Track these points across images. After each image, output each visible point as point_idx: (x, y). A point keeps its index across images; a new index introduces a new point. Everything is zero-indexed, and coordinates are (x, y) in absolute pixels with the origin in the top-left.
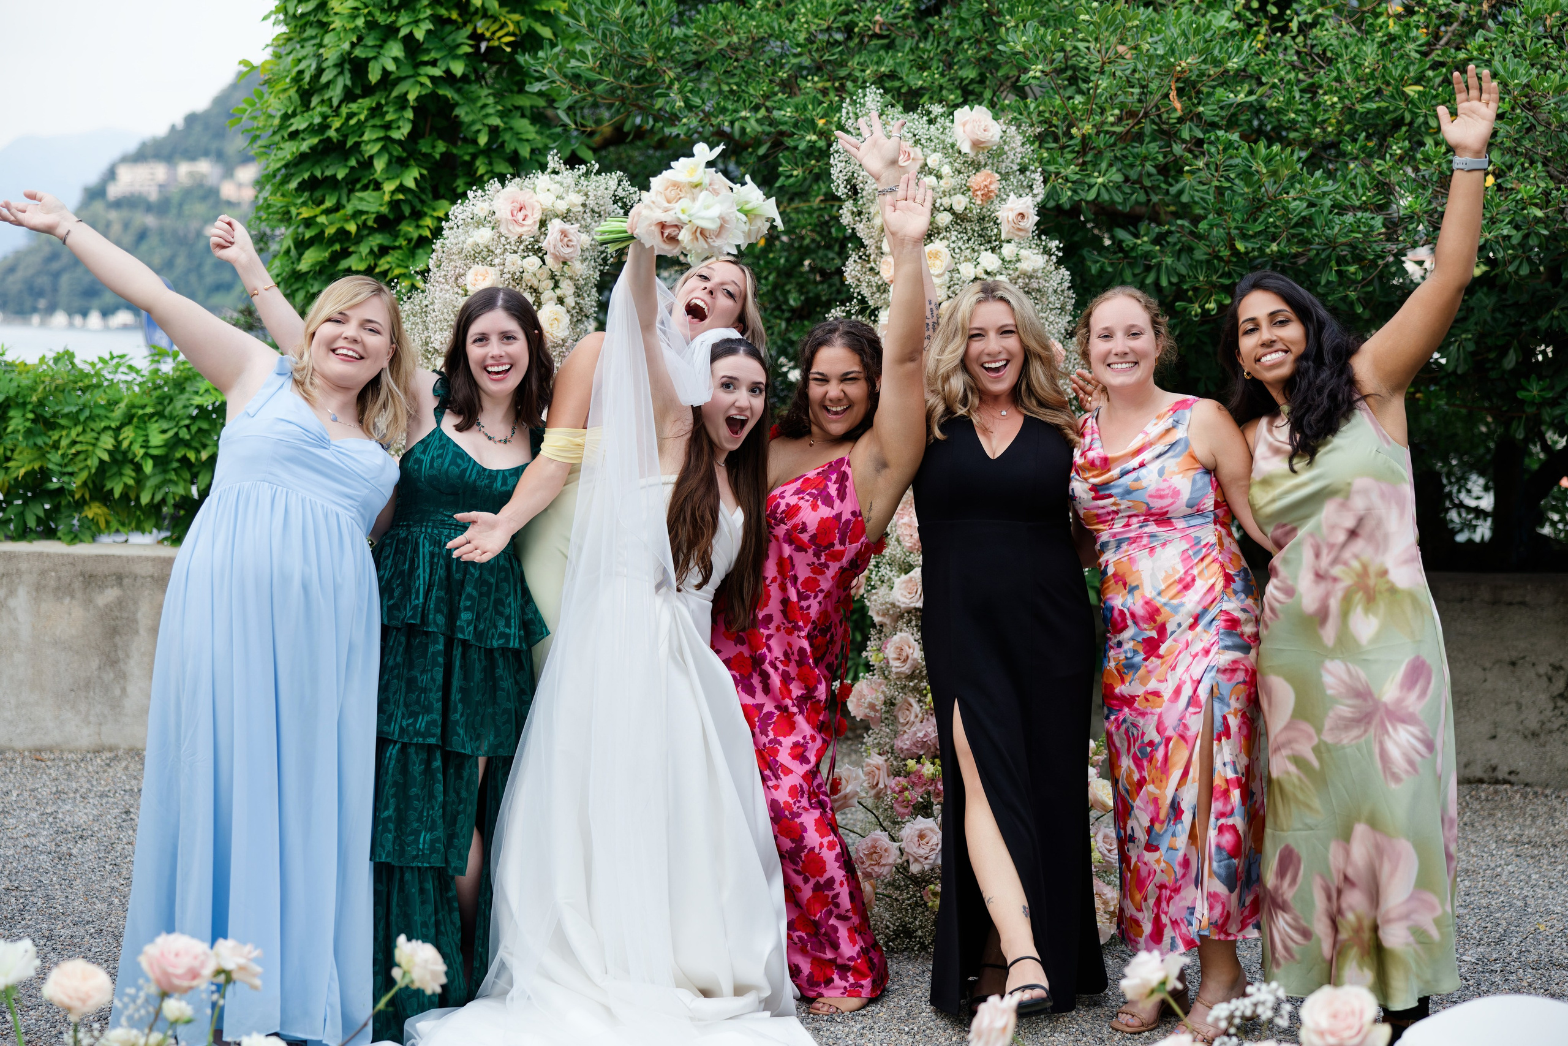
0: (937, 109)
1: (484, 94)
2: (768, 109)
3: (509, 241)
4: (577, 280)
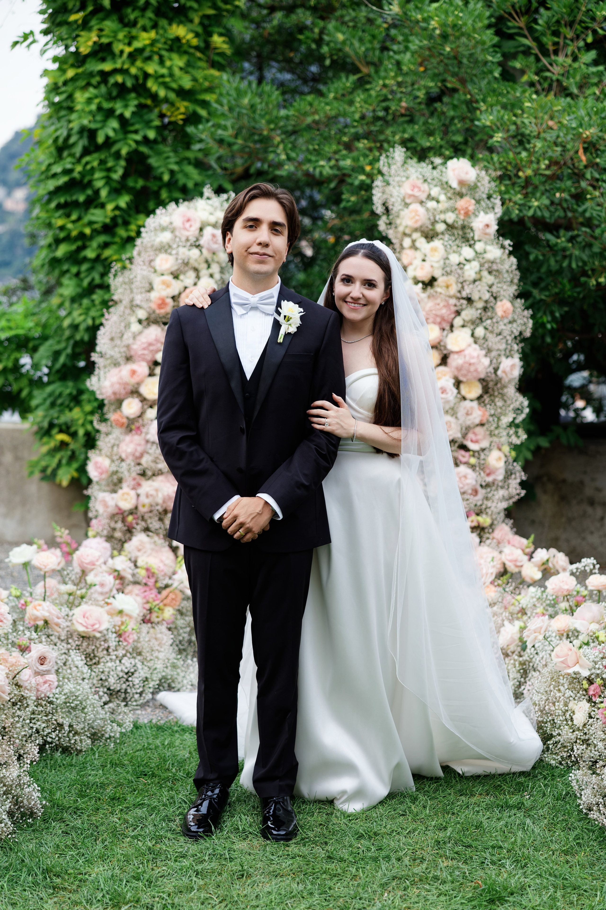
0: (438, 161)
1: (166, 149)
2: (337, 160)
3: (181, 240)
4: (222, 264)
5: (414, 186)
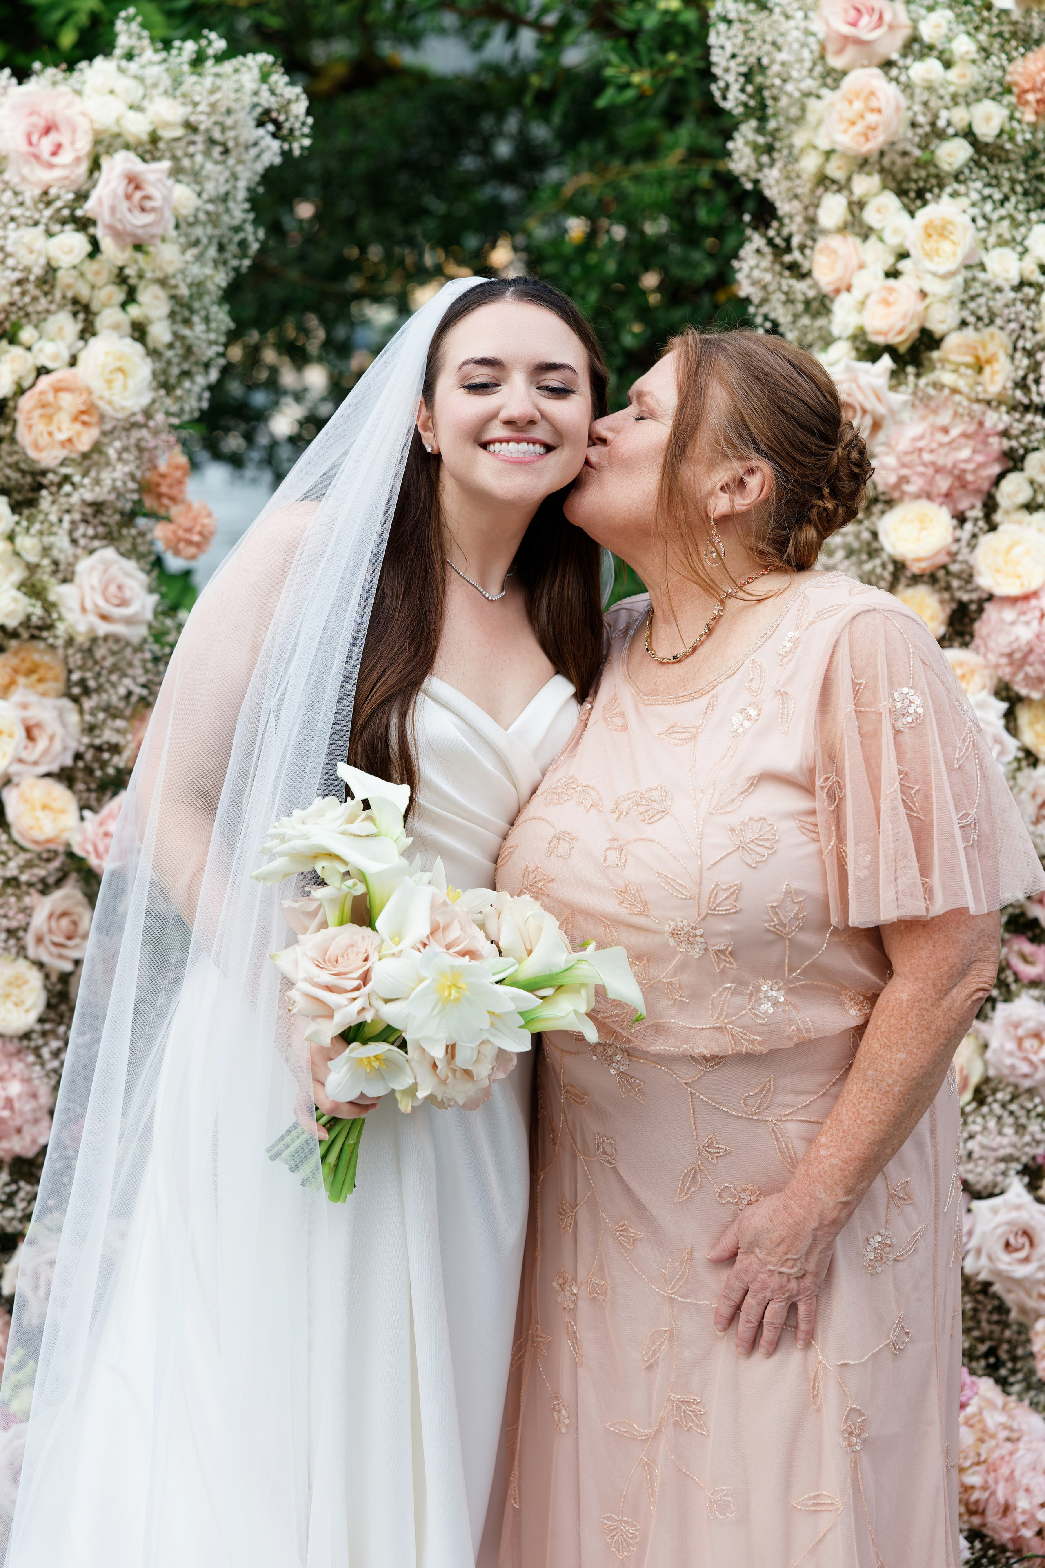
3: (20, 199)
4: (176, 287)
5: (858, 11)
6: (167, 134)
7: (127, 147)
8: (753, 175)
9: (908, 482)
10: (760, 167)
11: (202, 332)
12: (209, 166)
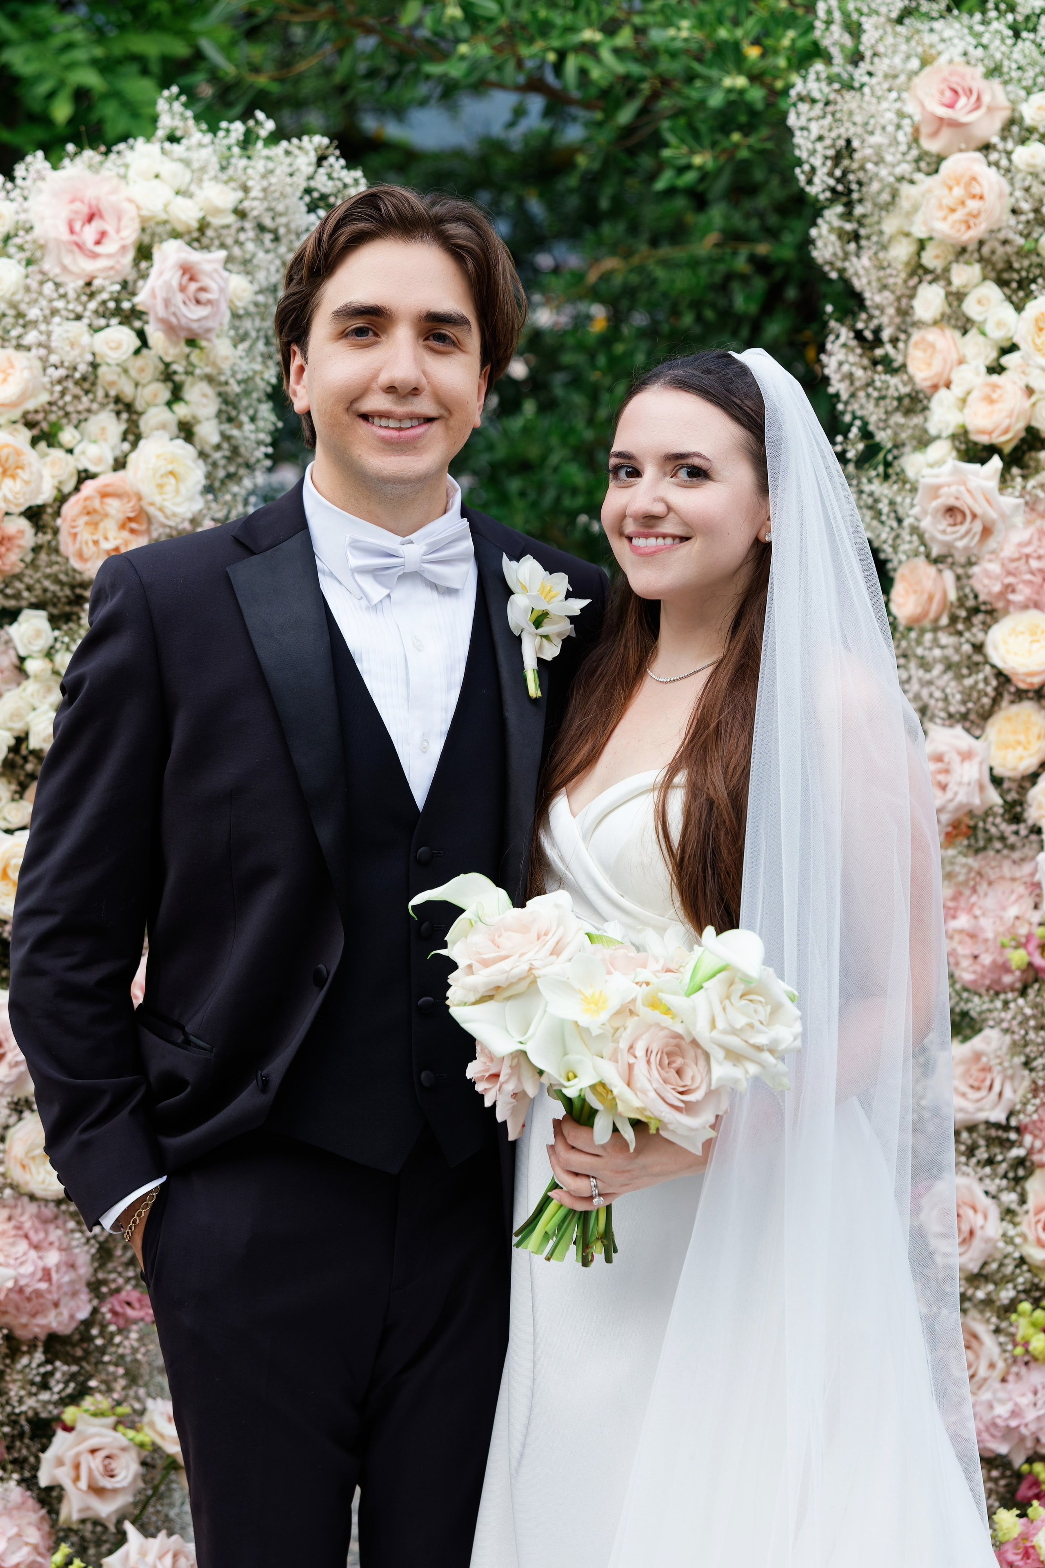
2: (642, 28)
3: (62, 291)
4: (227, 383)
5: (955, 92)
6: (216, 221)
7: (176, 235)
8: (839, 264)
9: (1013, 591)
10: (846, 256)
11: (251, 432)
12: (261, 255)
